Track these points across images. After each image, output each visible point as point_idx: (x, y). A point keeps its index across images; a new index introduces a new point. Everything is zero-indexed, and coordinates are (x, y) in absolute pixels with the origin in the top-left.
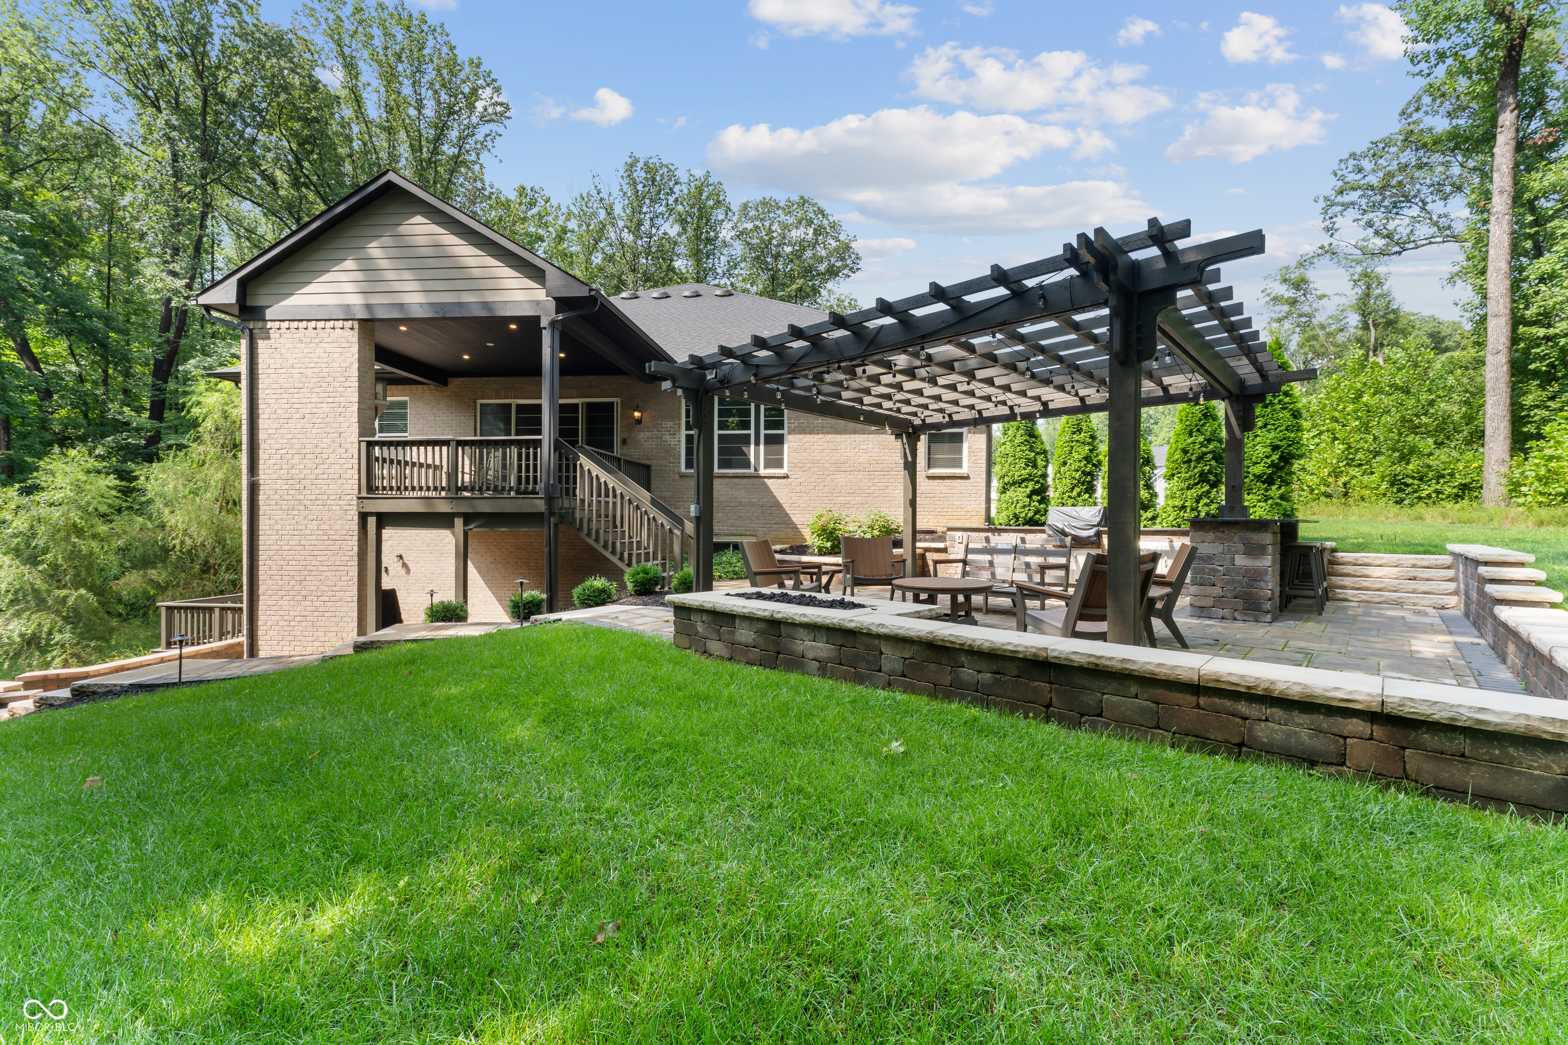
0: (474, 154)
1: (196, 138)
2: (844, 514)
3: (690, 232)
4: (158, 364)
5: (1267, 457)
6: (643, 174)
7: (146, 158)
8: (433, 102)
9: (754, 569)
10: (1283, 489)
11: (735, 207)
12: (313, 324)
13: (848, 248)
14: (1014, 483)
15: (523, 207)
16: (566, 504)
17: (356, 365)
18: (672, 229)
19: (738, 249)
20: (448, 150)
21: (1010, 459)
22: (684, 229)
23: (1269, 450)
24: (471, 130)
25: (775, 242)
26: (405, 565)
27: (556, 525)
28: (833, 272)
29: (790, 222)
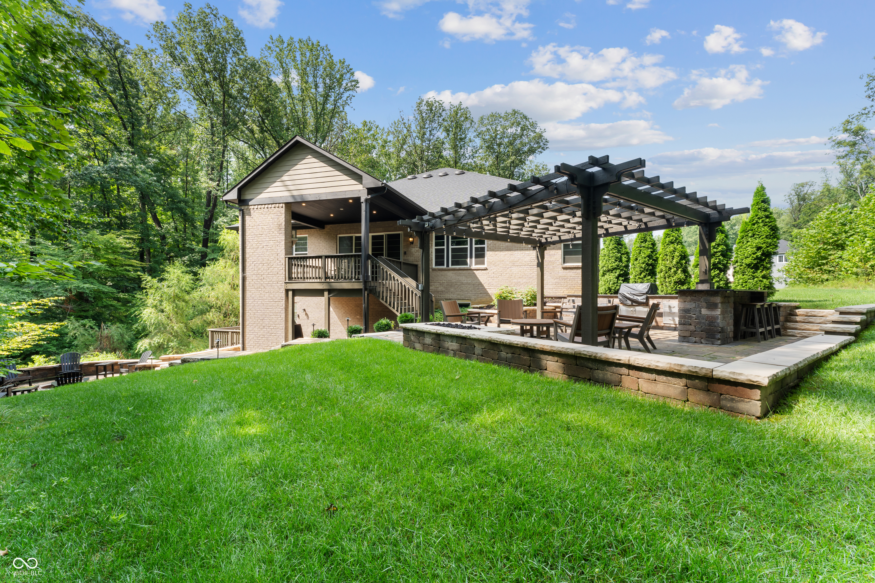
0: (341, 107)
1: (220, 115)
2: (514, 288)
3: (451, 135)
4: (206, 221)
5: (753, 254)
6: (426, 108)
7: (201, 128)
8: (322, 84)
9: (446, 314)
10: (764, 272)
11: (476, 120)
12: (267, 206)
13: (541, 136)
14: (608, 271)
15: (365, 132)
16: (372, 284)
17: (284, 223)
18: (441, 134)
19: (478, 142)
20: (329, 106)
21: (607, 258)
22: (448, 134)
23: (755, 249)
24: (340, 96)
25: (498, 136)
26: (306, 314)
27: (368, 294)
28: (532, 151)
29: (507, 125)
